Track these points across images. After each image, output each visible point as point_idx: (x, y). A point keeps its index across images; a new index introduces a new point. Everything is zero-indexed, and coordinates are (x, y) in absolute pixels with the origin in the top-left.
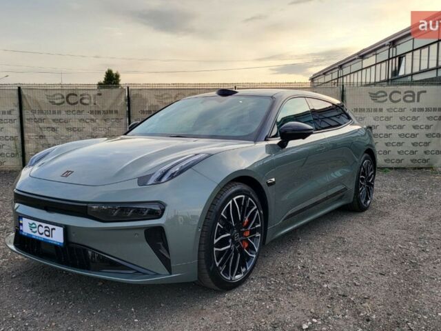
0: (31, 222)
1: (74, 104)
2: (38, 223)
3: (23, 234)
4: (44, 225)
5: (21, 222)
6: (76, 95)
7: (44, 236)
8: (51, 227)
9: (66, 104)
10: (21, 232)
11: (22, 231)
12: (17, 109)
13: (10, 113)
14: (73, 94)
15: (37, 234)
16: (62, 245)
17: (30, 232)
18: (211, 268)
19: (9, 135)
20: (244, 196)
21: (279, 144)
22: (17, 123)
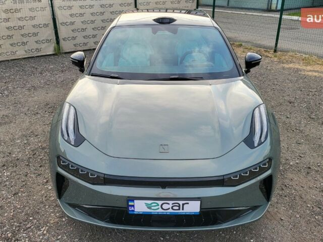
0: (149, 202)
2: (160, 203)
3: (135, 213)
4: (171, 202)
5: (130, 203)
7: (171, 210)
8: (181, 203)
10: (130, 213)
11: (133, 211)
15: (160, 210)
16: (198, 214)
17: (149, 210)
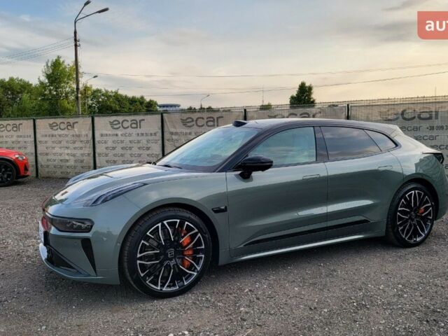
1: (202, 126)
6: (203, 118)
9: (195, 126)
12: (160, 131)
13: (155, 134)
14: (201, 118)
18: (134, 277)
19: (155, 153)
20: (178, 221)
21: (240, 174)
22: (160, 142)
